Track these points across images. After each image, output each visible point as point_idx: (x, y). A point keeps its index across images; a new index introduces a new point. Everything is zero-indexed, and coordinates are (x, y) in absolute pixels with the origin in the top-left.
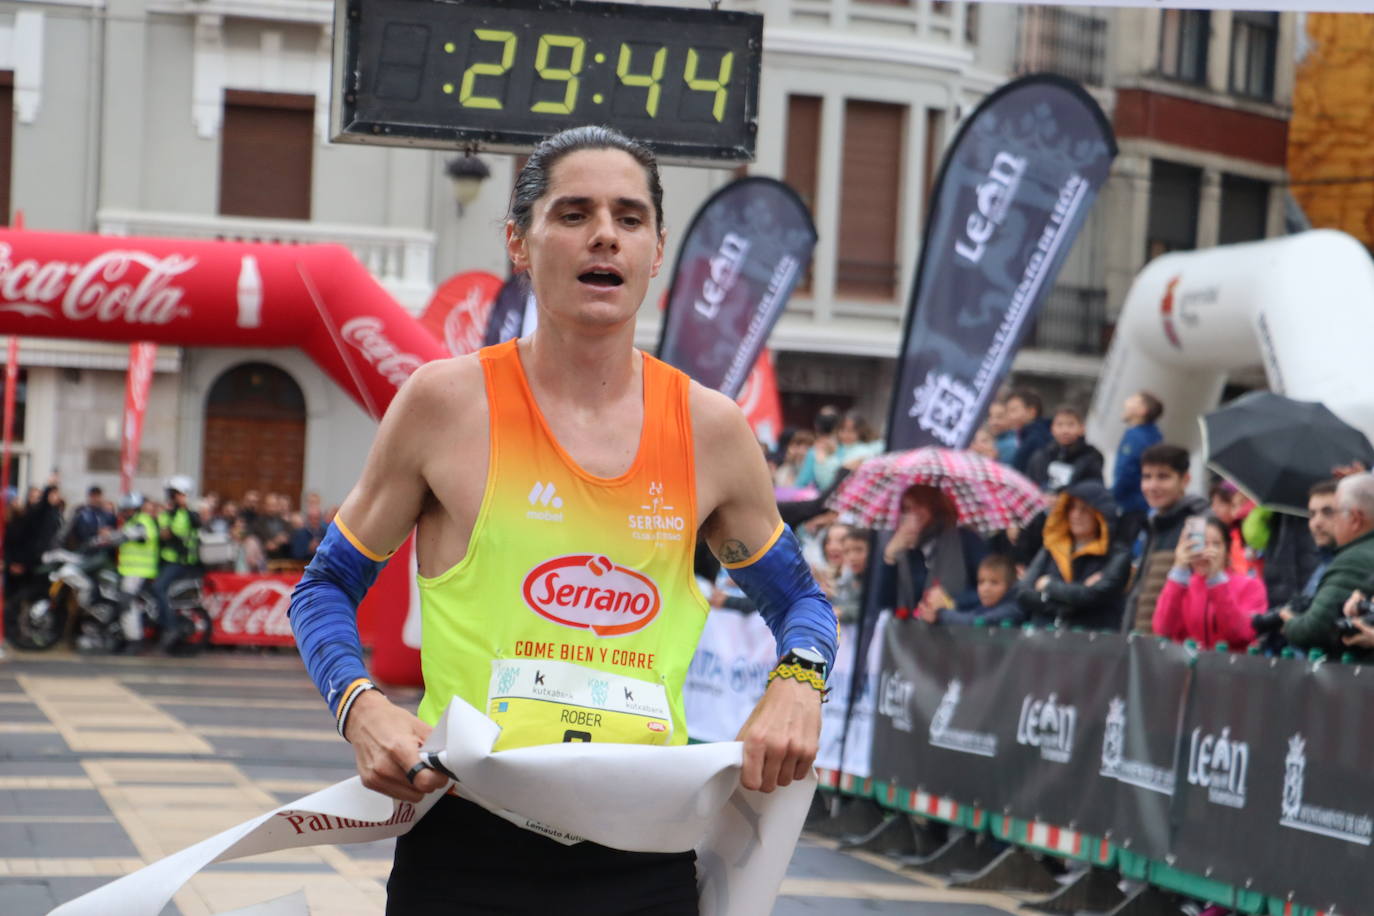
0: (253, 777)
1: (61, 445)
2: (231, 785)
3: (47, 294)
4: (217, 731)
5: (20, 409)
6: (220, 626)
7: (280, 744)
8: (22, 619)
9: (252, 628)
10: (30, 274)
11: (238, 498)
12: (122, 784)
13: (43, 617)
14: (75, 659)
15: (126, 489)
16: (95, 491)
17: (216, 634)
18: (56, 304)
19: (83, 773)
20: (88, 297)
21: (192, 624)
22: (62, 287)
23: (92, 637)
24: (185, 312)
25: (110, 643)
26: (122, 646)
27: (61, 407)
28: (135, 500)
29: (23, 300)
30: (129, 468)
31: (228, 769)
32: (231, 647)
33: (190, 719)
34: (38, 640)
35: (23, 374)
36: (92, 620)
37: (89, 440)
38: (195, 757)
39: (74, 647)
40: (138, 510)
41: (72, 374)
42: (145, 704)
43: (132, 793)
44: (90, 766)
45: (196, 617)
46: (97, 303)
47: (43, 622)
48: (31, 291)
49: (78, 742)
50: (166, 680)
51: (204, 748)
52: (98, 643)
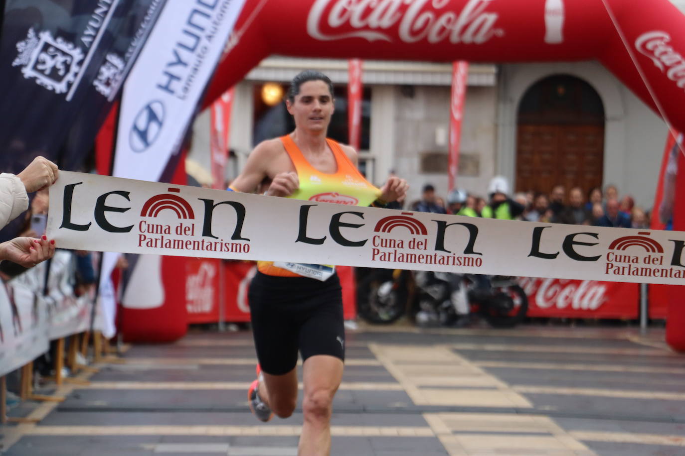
0: (567, 429)
1: (399, 151)
2: (549, 434)
3: (386, 22)
4: (533, 390)
5: (366, 122)
6: (534, 302)
7: (589, 400)
8: (372, 296)
9: (561, 303)
10: (373, 5)
11: (548, 193)
12: (456, 433)
13: (388, 295)
14: (416, 330)
15: (452, 187)
16: (429, 189)
17: (531, 307)
18: (393, 30)
19: (425, 424)
20: (419, 24)
21: (511, 300)
22: (399, 15)
23: (428, 312)
24: (500, 32)
25: (443, 317)
26: (453, 319)
27: (398, 119)
28: (462, 196)
29: (367, 28)
30: (453, 169)
31: (545, 420)
32: (545, 319)
33: (511, 380)
34: (384, 316)
35: (367, 92)
36: (428, 297)
37: (422, 147)
38: (518, 411)
39: (413, 321)
40: (464, 204)
41: (407, 91)
42: (474, 367)
43: (465, 440)
44: (430, 418)
45: (515, 294)
46: (428, 27)
47: (388, 300)
48: (373, 20)
49: (420, 398)
50: (490, 347)
51: (525, 403)
52: (434, 317)
